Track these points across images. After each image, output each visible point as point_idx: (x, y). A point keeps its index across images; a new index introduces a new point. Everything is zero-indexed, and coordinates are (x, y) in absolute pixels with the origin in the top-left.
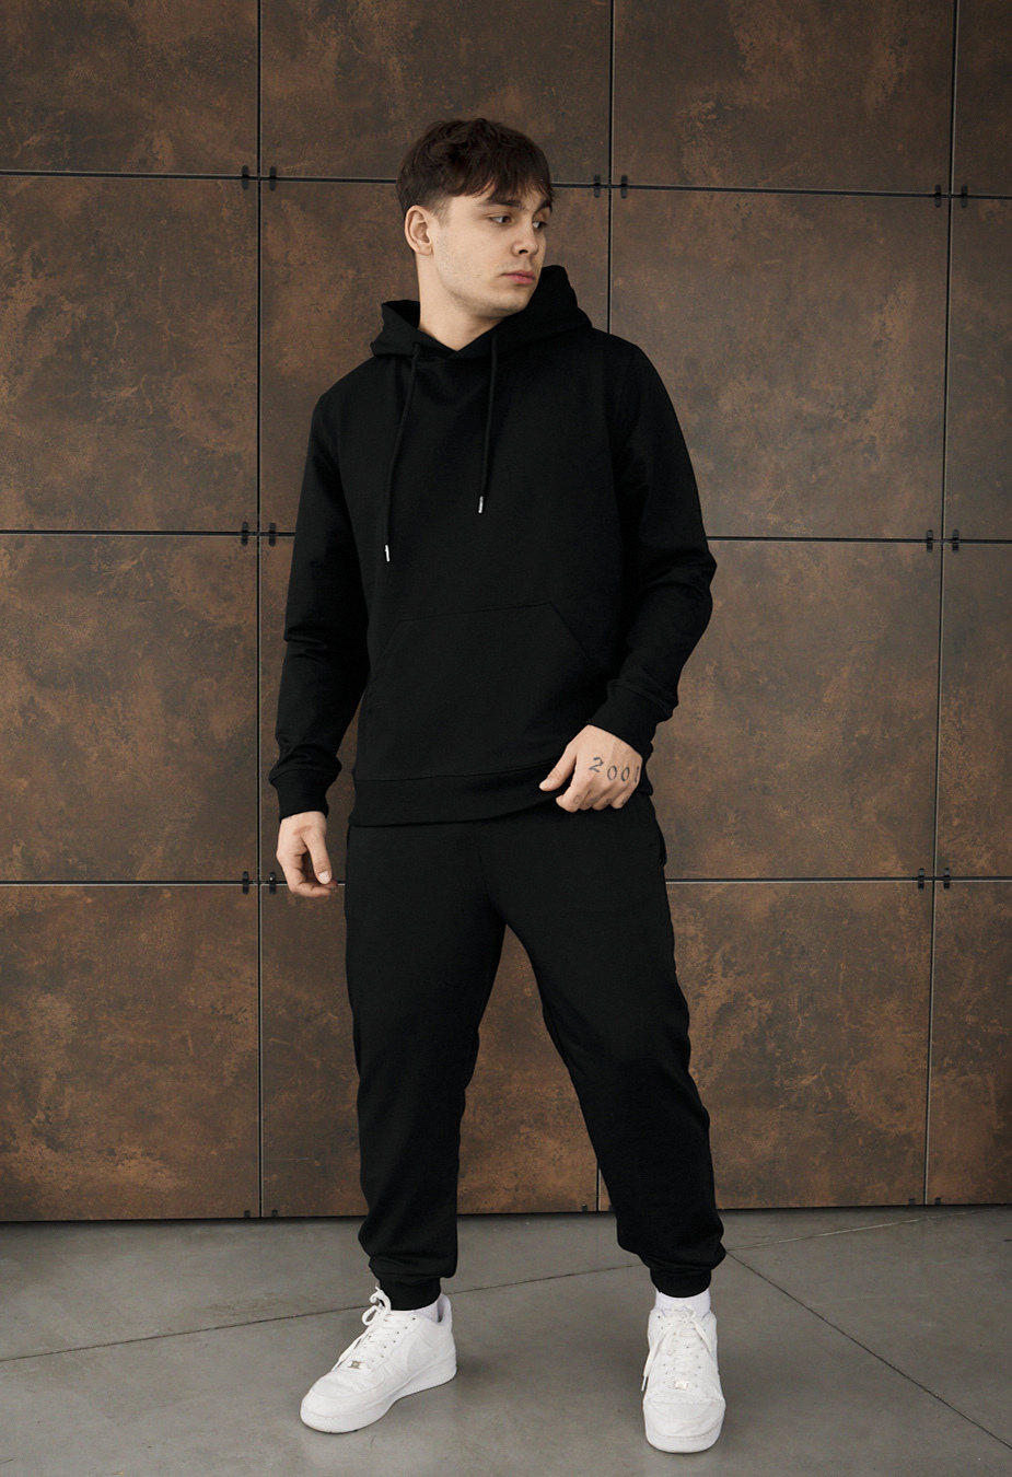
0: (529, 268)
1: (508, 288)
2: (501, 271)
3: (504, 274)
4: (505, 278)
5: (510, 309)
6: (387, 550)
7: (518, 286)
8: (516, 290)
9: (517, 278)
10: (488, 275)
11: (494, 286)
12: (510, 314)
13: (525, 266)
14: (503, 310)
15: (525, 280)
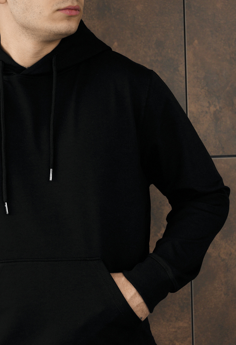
0: (75, 4)
1: (62, 20)
2: (56, 8)
3: (58, 10)
4: (59, 13)
5: (66, 34)
6: (6, 206)
7: (69, 18)
8: (68, 20)
9: (68, 11)
10: (47, 12)
11: (51, 19)
12: (65, 36)
13: (72, 3)
14: (61, 34)
15: (74, 12)
